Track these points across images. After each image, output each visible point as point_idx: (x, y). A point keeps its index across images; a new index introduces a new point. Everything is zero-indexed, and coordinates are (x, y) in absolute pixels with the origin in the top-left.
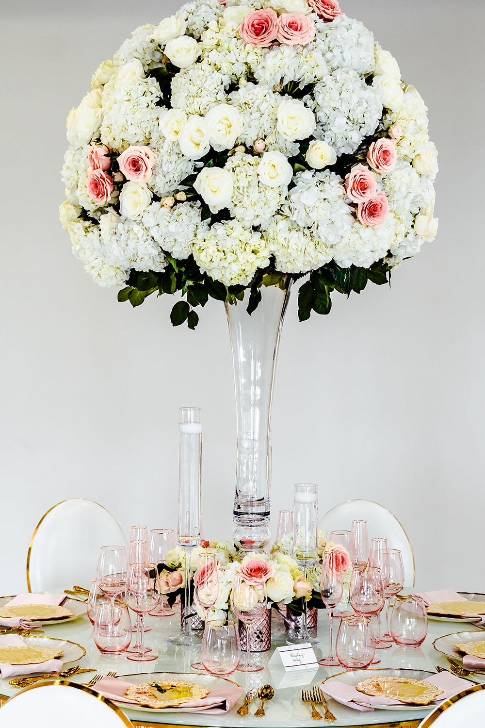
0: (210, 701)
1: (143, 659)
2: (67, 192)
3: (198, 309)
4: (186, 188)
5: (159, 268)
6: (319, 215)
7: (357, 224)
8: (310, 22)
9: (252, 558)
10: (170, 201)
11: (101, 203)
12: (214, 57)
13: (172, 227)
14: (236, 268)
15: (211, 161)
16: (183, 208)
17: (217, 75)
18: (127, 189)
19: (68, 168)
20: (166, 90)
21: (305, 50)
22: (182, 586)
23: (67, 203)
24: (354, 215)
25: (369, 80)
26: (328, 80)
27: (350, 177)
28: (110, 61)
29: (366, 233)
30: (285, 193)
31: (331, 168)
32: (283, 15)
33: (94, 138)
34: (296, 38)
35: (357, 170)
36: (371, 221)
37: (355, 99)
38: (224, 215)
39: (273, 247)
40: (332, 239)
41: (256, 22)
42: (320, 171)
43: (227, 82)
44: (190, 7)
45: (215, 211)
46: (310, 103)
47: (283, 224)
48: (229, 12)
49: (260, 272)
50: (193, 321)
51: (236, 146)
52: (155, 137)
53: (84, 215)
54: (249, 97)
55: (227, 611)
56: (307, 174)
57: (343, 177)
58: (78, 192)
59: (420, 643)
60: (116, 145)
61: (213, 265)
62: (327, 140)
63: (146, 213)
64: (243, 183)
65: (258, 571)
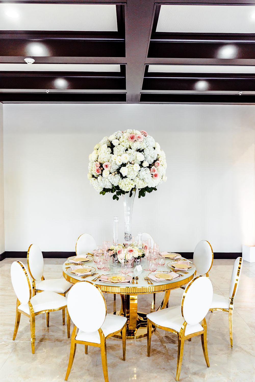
0: (126, 281)
1: (108, 270)
2: (89, 171)
3: (119, 196)
4: (117, 171)
5: (111, 188)
6: (146, 177)
7: (153, 179)
8: (142, 136)
9: (129, 248)
10: (114, 174)
11: (98, 174)
12: (123, 143)
13: (114, 179)
14: (128, 188)
15: (122, 166)
16: (117, 175)
17: (123, 147)
18: (104, 171)
19: (90, 166)
20: (112, 150)
21: (141, 142)
22: (114, 254)
23: (89, 174)
24: (152, 176)
25: (154, 148)
26: (147, 148)
27: (152, 169)
28: (98, 144)
29: (154, 180)
30: (138, 172)
31: (147, 167)
32: (137, 135)
33: (96, 160)
34: (140, 140)
35: (153, 167)
36: (156, 178)
37: (152, 153)
38: (126, 177)
39: (135, 183)
40: (148, 182)
41: (131, 136)
42: (145, 167)
43: (125, 149)
44: (116, 133)
45: (124, 176)
46: (143, 153)
47: (138, 179)
48: (125, 134)
49: (132, 189)
50: (118, 199)
51: (128, 162)
52: (110, 160)
53: (93, 176)
54: (130, 152)
55: (125, 259)
56: (143, 168)
57: (150, 169)
58: (92, 172)
59: (164, 265)
60: (102, 162)
61: (123, 187)
62: (147, 161)
63: (108, 177)
64: (130, 170)
65: (131, 251)
